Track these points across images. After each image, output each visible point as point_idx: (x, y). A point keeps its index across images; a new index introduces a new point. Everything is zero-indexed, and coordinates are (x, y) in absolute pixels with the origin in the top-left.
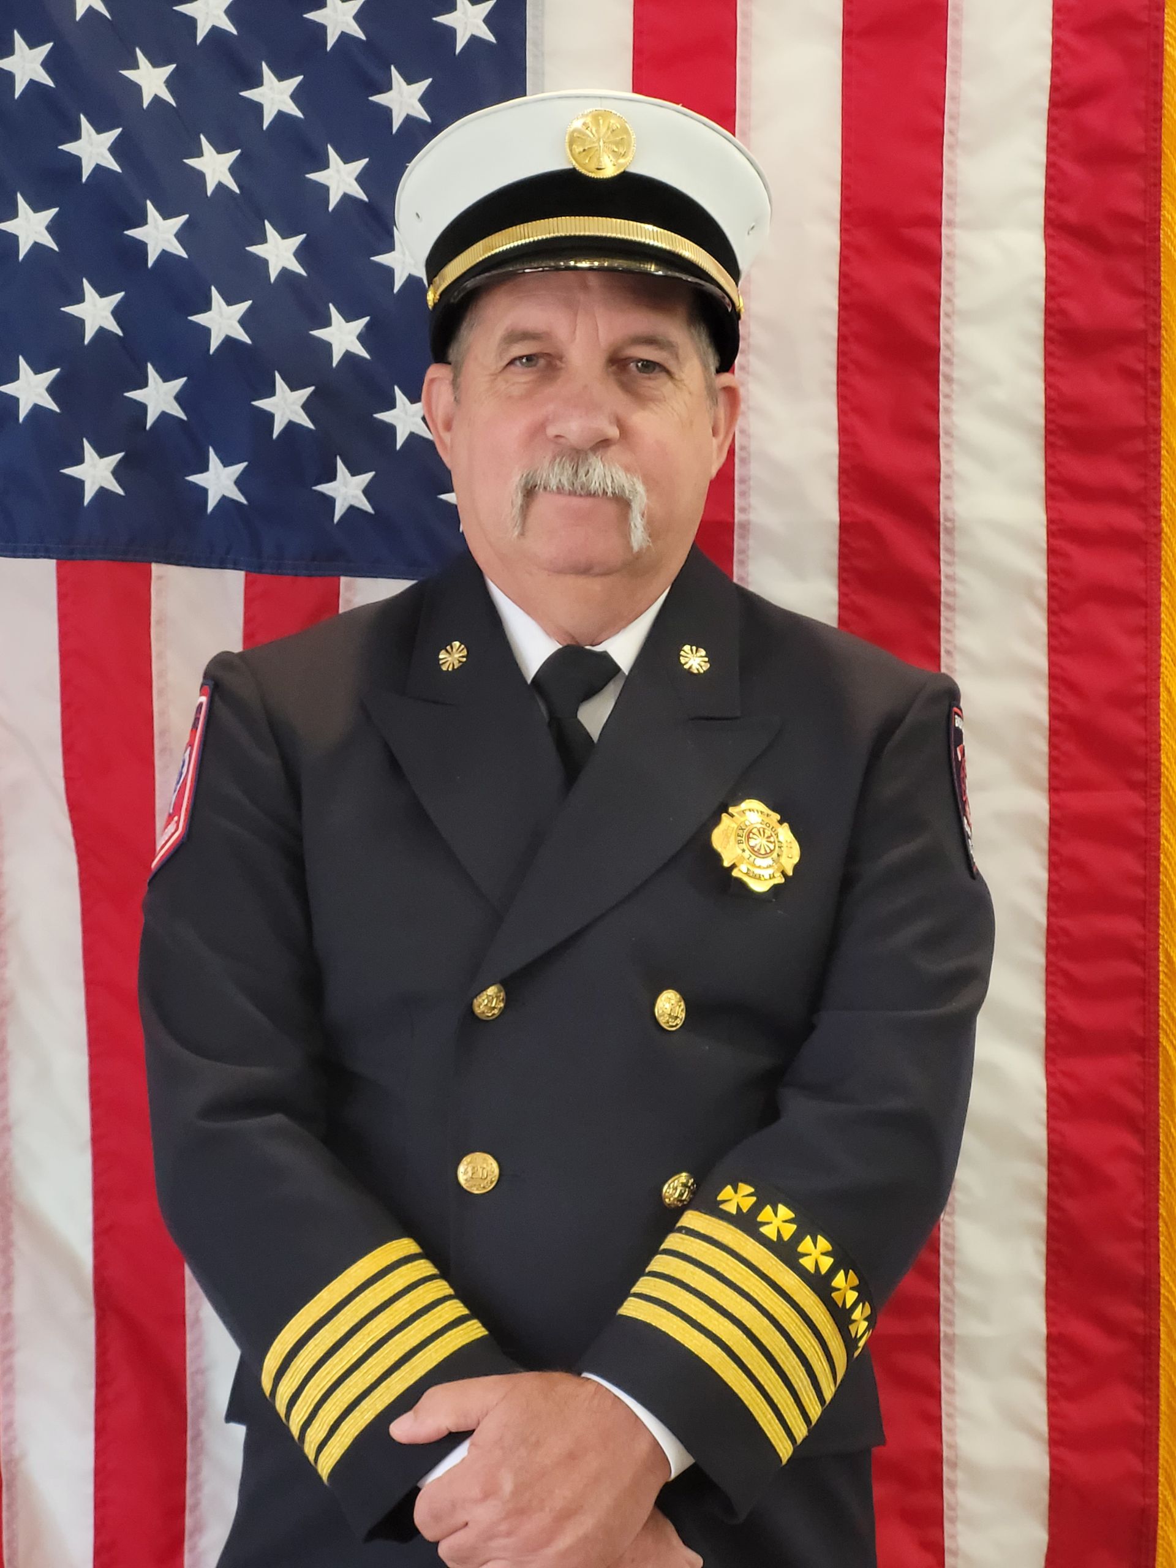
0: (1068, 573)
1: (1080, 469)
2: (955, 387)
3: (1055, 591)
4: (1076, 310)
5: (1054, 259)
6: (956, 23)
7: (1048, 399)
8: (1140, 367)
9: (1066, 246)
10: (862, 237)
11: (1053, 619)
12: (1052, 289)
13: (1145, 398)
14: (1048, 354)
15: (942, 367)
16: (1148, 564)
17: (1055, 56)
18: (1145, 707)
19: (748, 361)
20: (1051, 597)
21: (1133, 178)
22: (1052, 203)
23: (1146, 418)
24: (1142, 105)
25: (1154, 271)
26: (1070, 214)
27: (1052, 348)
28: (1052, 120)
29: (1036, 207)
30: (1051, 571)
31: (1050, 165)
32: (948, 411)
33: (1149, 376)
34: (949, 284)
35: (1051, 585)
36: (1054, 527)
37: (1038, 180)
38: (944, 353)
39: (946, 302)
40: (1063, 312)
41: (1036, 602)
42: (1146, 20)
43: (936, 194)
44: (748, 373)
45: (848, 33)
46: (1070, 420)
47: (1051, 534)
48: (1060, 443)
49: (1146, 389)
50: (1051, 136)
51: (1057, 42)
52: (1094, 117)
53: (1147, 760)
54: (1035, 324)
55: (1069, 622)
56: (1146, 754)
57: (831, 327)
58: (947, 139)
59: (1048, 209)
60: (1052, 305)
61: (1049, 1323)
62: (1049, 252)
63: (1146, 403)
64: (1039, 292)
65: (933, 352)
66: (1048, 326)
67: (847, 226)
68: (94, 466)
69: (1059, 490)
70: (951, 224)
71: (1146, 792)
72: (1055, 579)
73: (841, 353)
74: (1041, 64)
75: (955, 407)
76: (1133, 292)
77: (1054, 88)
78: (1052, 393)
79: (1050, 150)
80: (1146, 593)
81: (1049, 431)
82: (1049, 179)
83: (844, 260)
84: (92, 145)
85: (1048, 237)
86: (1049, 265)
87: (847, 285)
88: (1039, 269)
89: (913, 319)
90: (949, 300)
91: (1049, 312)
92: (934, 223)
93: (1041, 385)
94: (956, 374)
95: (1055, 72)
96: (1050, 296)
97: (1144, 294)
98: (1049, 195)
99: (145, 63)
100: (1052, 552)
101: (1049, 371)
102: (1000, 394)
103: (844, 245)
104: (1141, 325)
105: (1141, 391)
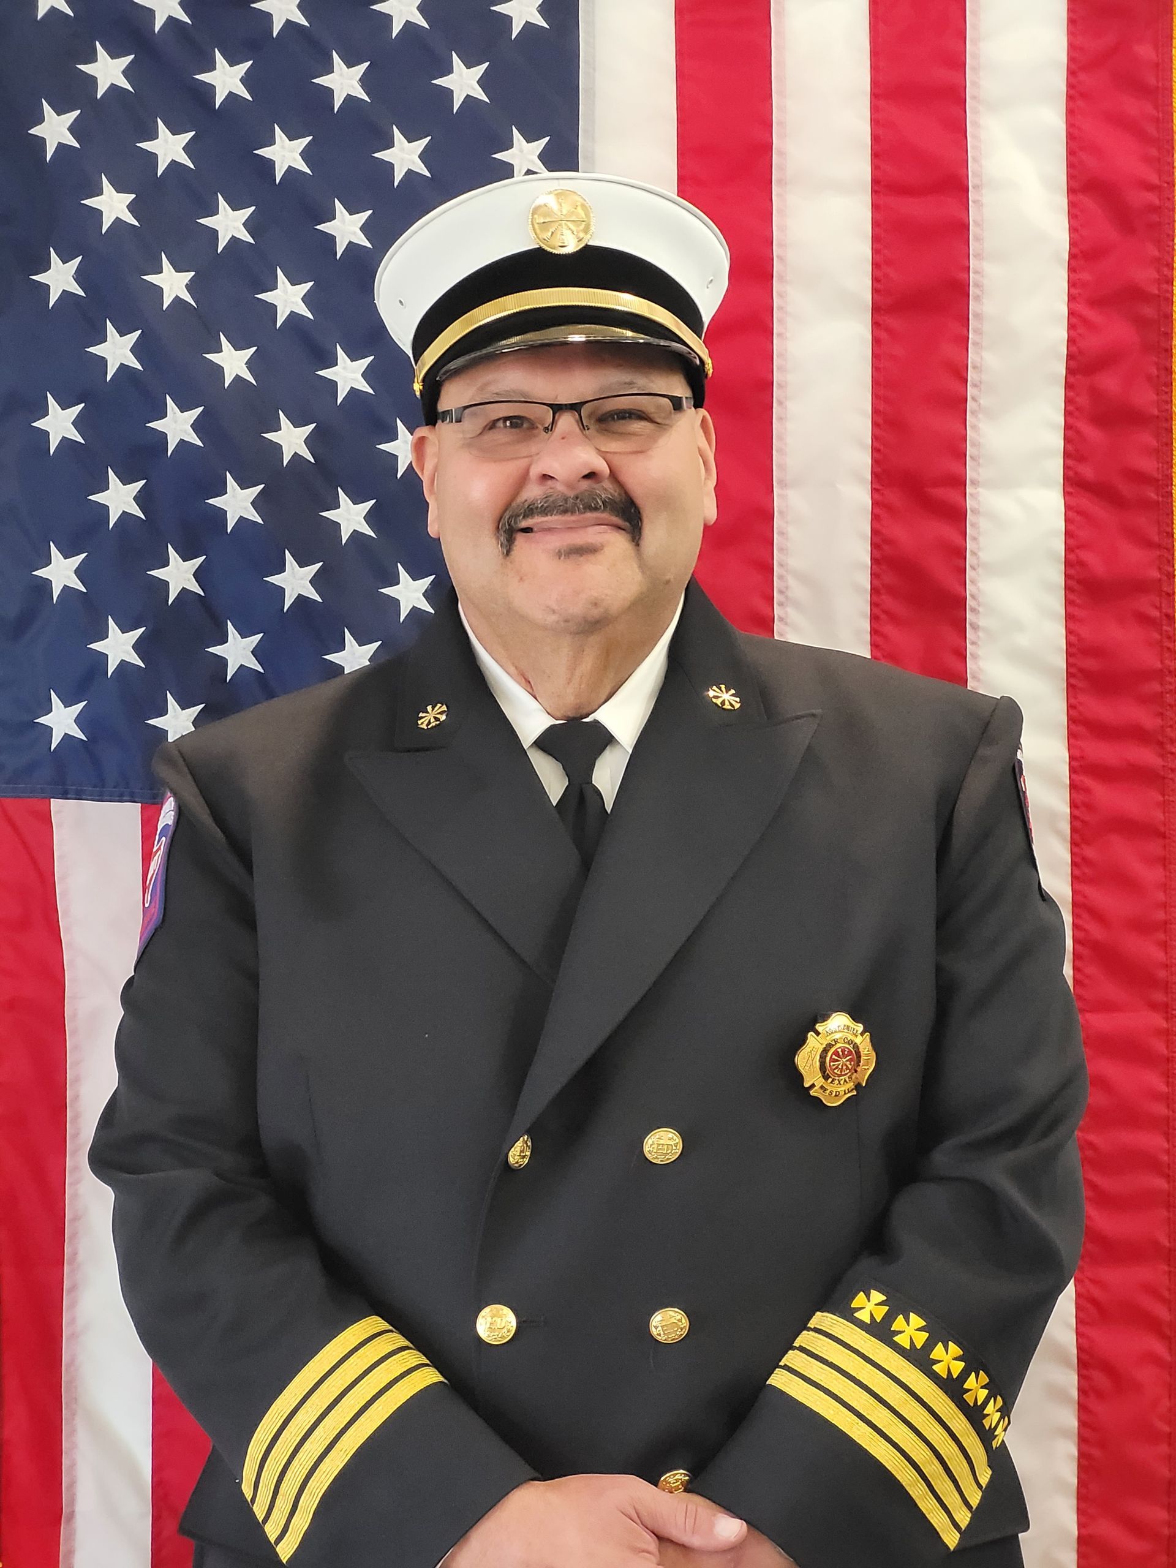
0: (1089, 807)
1: (1100, 709)
2: (981, 634)
3: (1078, 824)
4: (1094, 561)
5: (1072, 513)
6: (978, 298)
7: (1069, 644)
8: (1156, 614)
9: (1085, 502)
10: (893, 497)
11: (1076, 850)
12: (1071, 542)
13: (1161, 641)
14: (1068, 603)
15: (969, 616)
16: (1166, 797)
17: (1071, 327)
18: (1165, 932)
19: (786, 613)
20: (1073, 830)
21: (1147, 438)
22: (1070, 462)
23: (1162, 662)
24: (1154, 371)
25: (1168, 525)
26: (1087, 472)
27: (1072, 597)
28: (1069, 386)
29: (1056, 467)
30: (1073, 805)
31: (1067, 427)
32: (975, 657)
33: (1164, 622)
34: (974, 539)
35: (1073, 817)
36: (1075, 764)
37: (1056, 441)
38: (970, 602)
39: (972, 555)
40: (1081, 563)
41: (1058, 833)
42: (1156, 292)
43: (961, 456)
44: (786, 624)
45: (877, 309)
46: (1090, 664)
47: (1072, 770)
48: (1080, 684)
49: (1161, 634)
50: (1068, 401)
51: (1071, 313)
52: (1110, 382)
53: (1167, 982)
54: (1056, 575)
55: (1090, 852)
56: (1167, 976)
57: (865, 581)
58: (970, 405)
59: (1066, 467)
60: (1072, 557)
61: (1081, 1525)
62: (1068, 507)
63: (1162, 647)
64: (1059, 545)
65: (960, 603)
66: (1067, 576)
67: (878, 487)
68: (176, 717)
69: (1080, 729)
70: (974, 483)
71: (1167, 1012)
72: (1077, 813)
73: (874, 604)
74: (1058, 335)
75: (980, 652)
76: (1149, 544)
77: (1070, 357)
78: (1073, 638)
79: (1067, 413)
80: (1165, 825)
81: (1070, 675)
82: (1067, 439)
83: (875, 517)
84: (176, 422)
85: (1066, 494)
86: (1067, 520)
87: (879, 542)
88: (1059, 524)
89: (940, 571)
90: (974, 553)
91: (1068, 563)
92: (959, 483)
93: (1063, 631)
94: (982, 622)
95: (1071, 341)
96: (1069, 549)
97: (1159, 546)
98: (1067, 455)
99: (228, 346)
100: (1073, 787)
101: (1069, 617)
102: (1023, 640)
103: (875, 503)
104: (1155, 574)
105: (1157, 636)
